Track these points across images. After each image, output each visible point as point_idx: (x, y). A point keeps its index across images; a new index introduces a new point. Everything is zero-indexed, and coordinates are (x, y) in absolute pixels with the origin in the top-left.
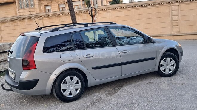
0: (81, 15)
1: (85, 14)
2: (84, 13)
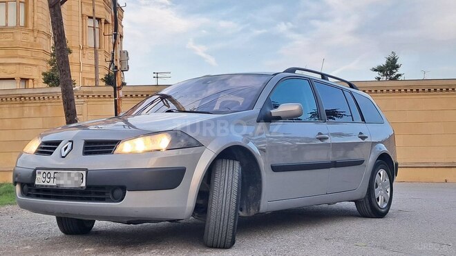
0: (39, 105)
1: (49, 104)
2: (47, 100)
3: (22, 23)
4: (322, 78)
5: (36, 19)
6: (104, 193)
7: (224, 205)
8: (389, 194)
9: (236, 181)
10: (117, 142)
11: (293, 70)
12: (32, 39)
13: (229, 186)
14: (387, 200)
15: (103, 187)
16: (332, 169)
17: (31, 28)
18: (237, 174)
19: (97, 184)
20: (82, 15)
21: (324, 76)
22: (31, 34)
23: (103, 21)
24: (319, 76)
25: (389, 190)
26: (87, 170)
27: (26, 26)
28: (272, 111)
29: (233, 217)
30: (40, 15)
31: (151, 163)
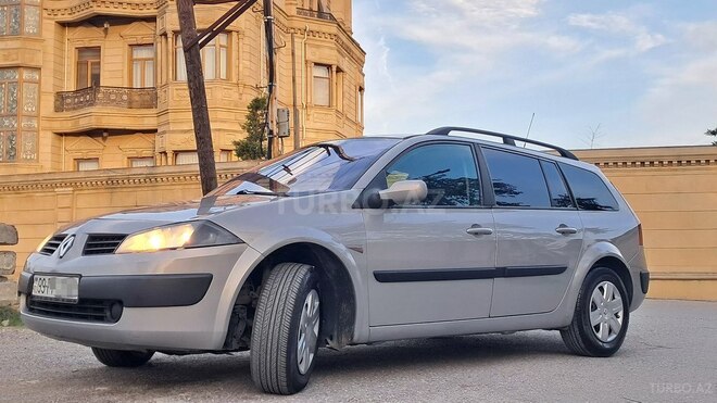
3: (223, 76)
4: (505, 142)
5: (241, 69)
6: (102, 310)
7: (271, 331)
8: (620, 320)
9: (294, 295)
10: (122, 237)
11: (445, 131)
12: (236, 96)
13: (282, 303)
14: (617, 329)
15: (100, 302)
16: (499, 281)
17: (235, 81)
18: (297, 285)
19: (93, 297)
20: (306, 61)
21: (508, 139)
22: (235, 89)
23: (334, 69)
24: (501, 140)
25: (621, 314)
26: (80, 276)
27: (229, 78)
28: (381, 192)
29: (284, 349)
30: (248, 63)
31: (162, 268)
